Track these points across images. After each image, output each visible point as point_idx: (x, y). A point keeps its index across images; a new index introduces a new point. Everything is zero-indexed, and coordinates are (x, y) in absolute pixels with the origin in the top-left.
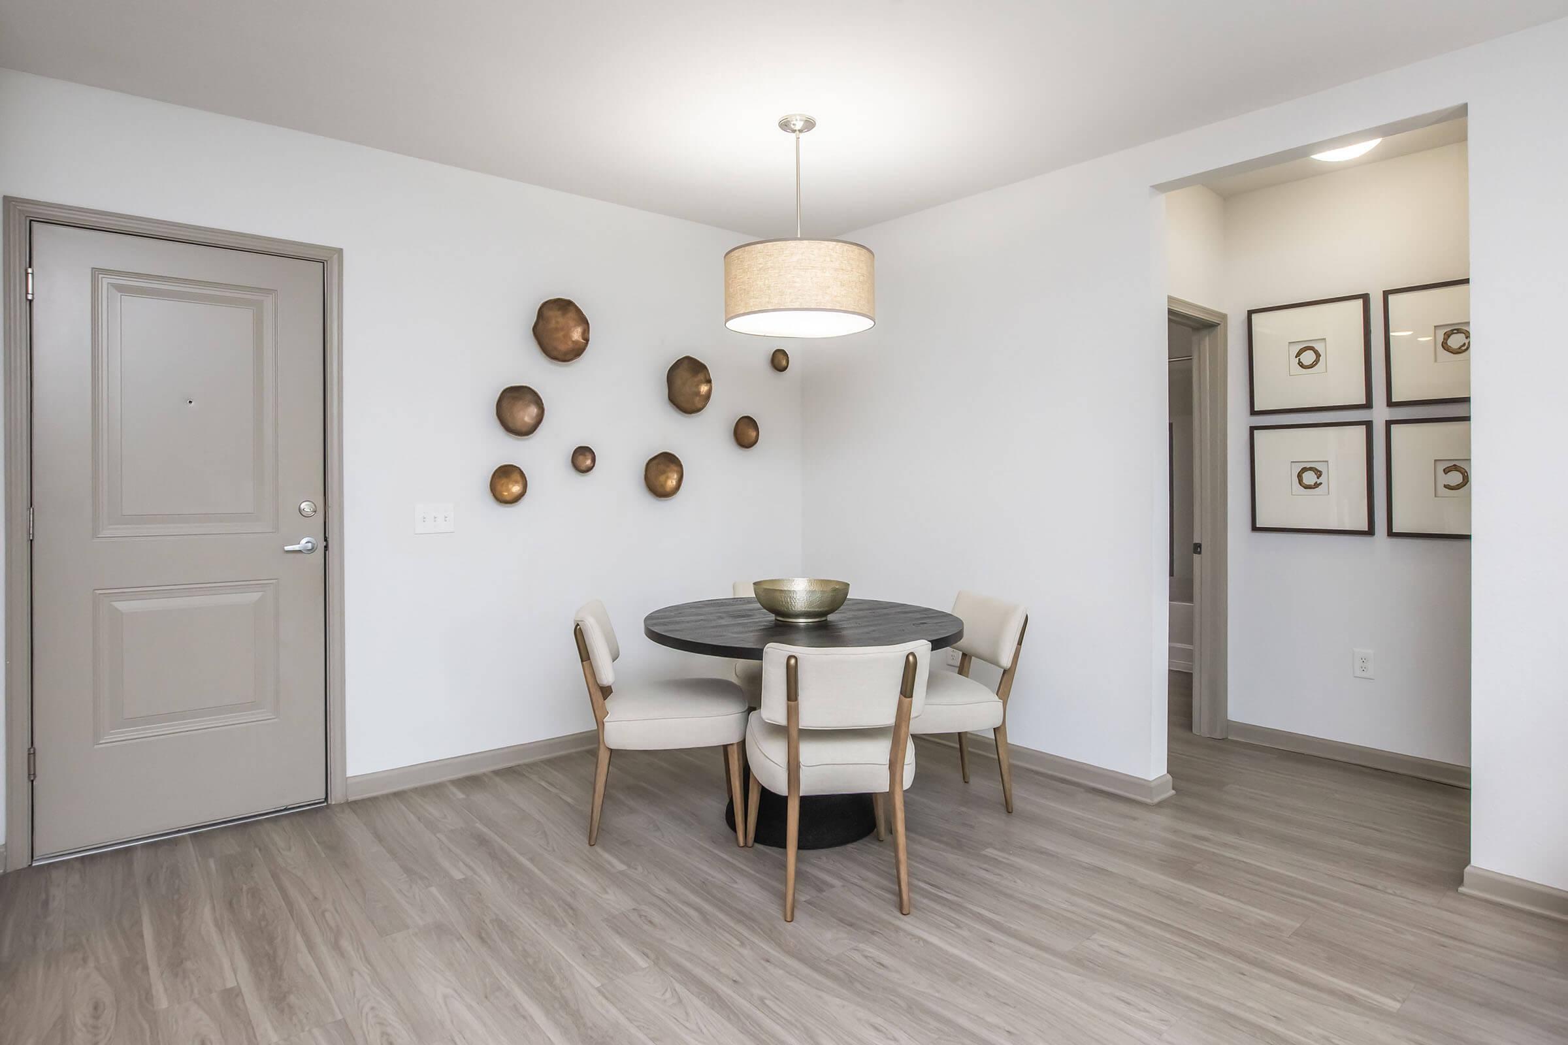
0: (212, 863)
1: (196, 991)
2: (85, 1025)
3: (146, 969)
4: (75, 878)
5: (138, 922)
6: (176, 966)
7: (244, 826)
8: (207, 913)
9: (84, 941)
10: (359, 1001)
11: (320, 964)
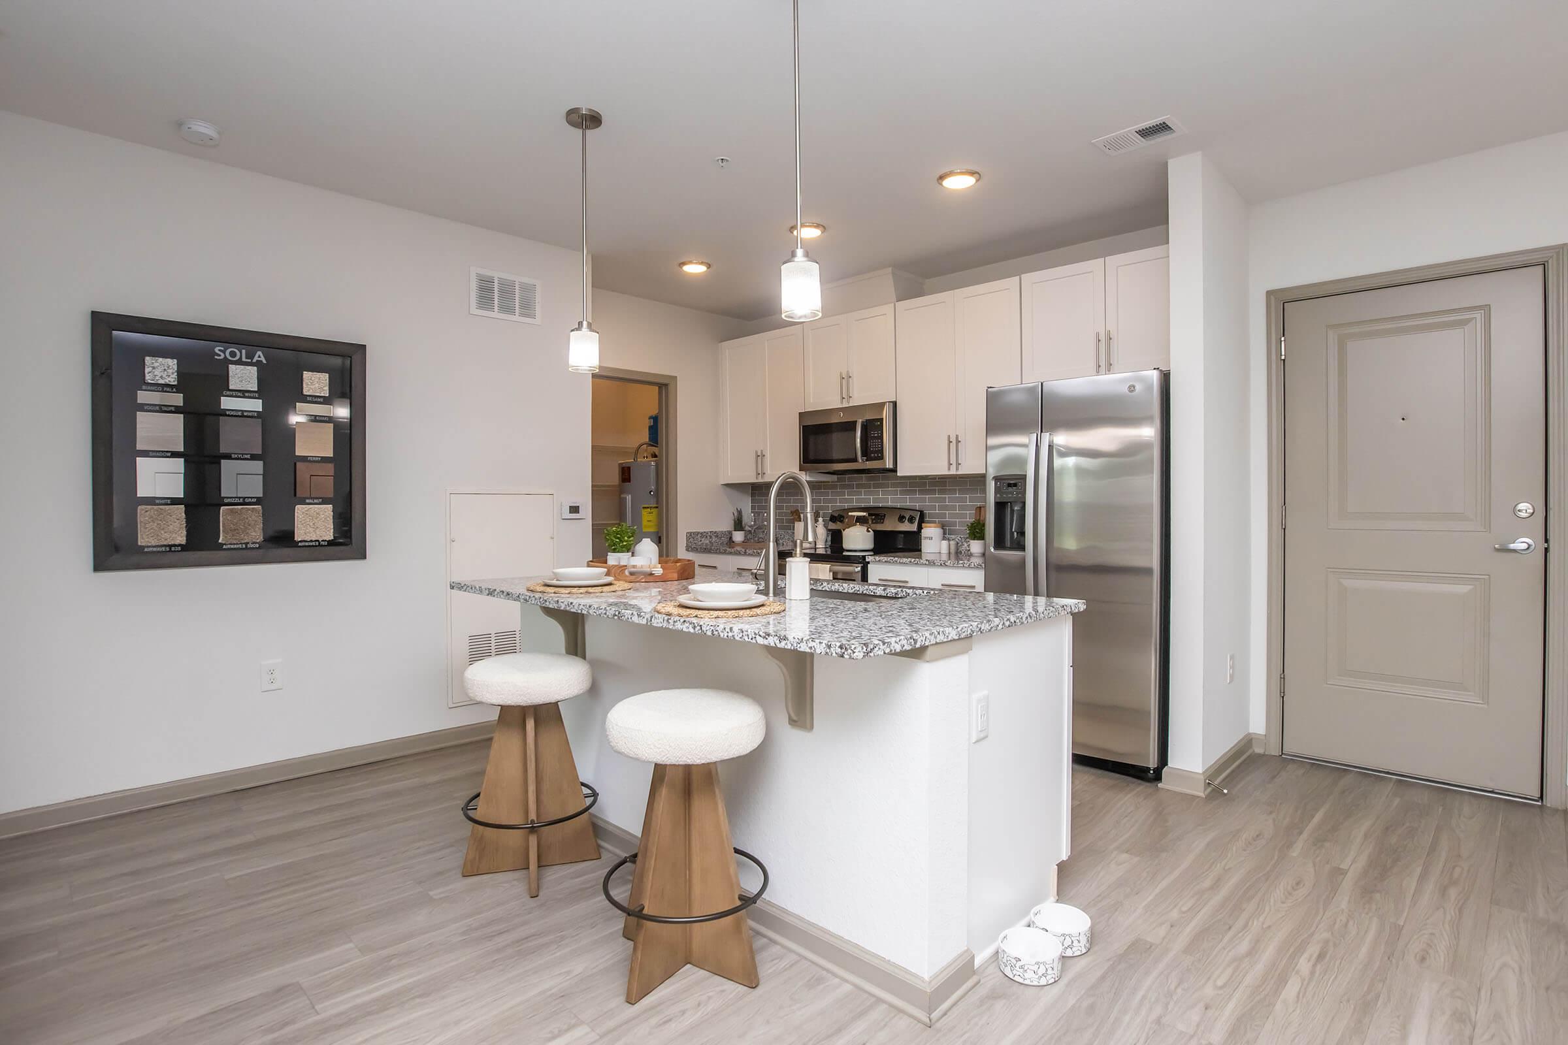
0: (1397, 801)
1: (1319, 859)
2: (1246, 840)
3: (1301, 833)
4: (1301, 772)
5: (1317, 810)
6: (1318, 841)
7: (1444, 790)
8: (1366, 825)
9: (1278, 804)
10: (1425, 925)
11: (1418, 892)
